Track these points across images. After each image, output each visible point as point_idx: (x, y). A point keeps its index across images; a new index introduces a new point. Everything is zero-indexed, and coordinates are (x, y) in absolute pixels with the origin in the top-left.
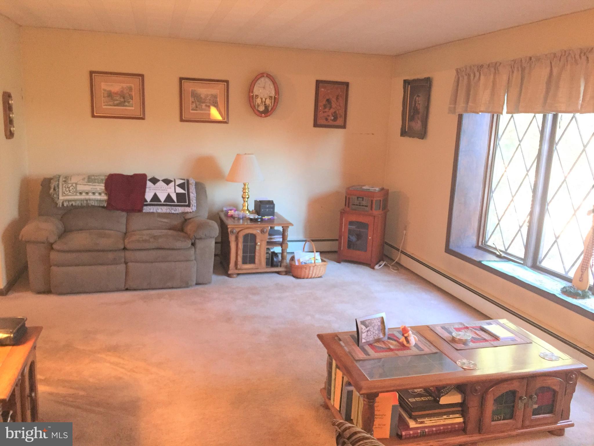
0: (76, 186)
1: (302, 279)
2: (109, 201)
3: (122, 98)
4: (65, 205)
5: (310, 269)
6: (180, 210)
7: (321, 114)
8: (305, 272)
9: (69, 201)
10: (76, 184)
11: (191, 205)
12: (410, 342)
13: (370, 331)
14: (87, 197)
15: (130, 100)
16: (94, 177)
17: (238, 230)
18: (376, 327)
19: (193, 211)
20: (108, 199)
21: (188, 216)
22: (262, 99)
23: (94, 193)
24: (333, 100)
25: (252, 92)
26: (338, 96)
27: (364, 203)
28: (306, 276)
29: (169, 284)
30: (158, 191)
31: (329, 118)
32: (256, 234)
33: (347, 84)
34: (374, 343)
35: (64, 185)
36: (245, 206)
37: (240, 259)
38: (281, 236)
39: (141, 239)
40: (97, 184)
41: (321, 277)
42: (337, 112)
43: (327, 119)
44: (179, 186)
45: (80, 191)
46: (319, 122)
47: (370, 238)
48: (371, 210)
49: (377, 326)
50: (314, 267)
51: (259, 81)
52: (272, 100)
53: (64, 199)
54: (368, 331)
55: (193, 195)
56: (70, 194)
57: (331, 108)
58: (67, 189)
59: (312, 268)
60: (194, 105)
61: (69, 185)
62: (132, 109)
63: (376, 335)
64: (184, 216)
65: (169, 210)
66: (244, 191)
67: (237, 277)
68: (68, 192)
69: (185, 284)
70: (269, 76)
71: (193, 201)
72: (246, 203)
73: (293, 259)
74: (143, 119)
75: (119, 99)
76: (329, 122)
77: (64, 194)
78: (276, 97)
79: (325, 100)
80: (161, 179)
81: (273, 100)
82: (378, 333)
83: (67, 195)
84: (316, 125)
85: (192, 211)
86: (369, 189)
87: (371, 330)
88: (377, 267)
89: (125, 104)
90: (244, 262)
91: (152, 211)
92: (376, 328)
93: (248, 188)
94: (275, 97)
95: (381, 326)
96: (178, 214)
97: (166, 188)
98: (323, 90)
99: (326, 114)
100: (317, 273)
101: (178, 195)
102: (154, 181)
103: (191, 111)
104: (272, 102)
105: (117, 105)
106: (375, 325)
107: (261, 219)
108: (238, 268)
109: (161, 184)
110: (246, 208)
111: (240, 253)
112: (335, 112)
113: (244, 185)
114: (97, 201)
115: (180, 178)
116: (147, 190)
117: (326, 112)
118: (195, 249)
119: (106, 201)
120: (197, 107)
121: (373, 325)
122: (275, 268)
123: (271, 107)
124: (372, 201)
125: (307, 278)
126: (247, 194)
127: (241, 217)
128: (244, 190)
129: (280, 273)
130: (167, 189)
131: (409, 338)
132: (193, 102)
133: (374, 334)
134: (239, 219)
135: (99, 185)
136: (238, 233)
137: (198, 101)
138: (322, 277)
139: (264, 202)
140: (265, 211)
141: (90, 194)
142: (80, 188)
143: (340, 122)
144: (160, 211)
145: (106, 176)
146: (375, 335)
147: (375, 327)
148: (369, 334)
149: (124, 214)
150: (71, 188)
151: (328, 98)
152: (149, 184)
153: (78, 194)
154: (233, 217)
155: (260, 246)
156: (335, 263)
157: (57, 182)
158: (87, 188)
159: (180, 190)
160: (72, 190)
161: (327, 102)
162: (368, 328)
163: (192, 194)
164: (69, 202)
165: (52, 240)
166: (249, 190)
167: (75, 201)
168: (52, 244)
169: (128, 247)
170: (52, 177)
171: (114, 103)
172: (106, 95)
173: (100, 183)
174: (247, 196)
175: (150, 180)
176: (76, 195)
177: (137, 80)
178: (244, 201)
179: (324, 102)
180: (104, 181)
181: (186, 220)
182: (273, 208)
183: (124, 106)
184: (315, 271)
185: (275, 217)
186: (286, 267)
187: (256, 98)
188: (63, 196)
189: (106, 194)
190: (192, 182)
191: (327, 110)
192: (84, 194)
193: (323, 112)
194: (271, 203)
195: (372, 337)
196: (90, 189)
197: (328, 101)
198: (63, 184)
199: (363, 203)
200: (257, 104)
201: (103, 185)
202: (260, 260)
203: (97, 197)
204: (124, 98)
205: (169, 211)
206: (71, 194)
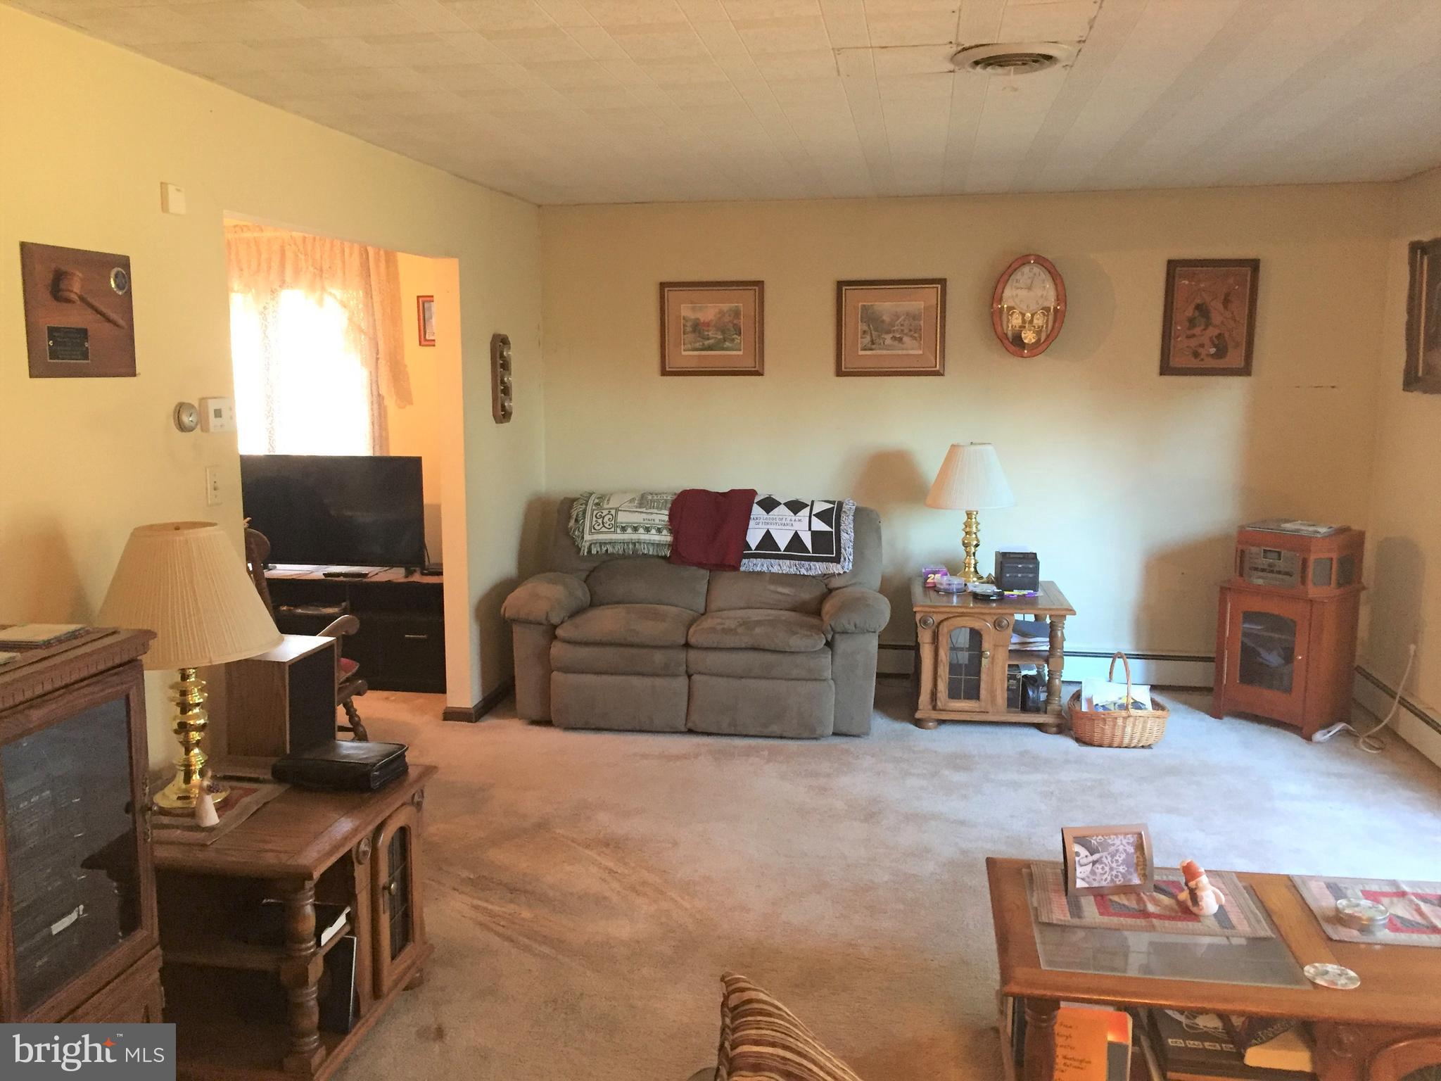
0: (616, 513)
1: (1095, 748)
2: (673, 546)
3: (719, 333)
4: (594, 551)
5: (1115, 725)
6: (818, 568)
7: (1180, 342)
8: (1103, 729)
9: (601, 544)
10: (617, 510)
11: (842, 559)
12: (1200, 903)
13: (1102, 863)
14: (635, 537)
15: (735, 336)
16: (653, 497)
17: (937, 618)
18: (1120, 857)
19: (845, 572)
20: (674, 541)
21: (835, 583)
22: (1023, 315)
23: (647, 530)
24: (1216, 306)
25: (1000, 301)
26: (1228, 296)
27: (1281, 565)
28: (1107, 742)
29: (775, 729)
30: (775, 527)
31: (1203, 351)
32: (981, 629)
33: (1254, 265)
34: (1112, 894)
35: (595, 512)
36: (969, 564)
37: (942, 687)
38: (1048, 639)
39: (719, 627)
40: (655, 511)
41: (1149, 747)
42: (1227, 335)
43: (1196, 355)
44: (818, 515)
45: (623, 525)
46: (1175, 362)
47: (1300, 658)
48: (1303, 582)
49: (1122, 853)
50: (1125, 718)
51: (1018, 275)
52: (1048, 316)
53: (592, 540)
54: (1094, 863)
55: (847, 537)
56: (604, 529)
57: (1208, 325)
58: (600, 521)
59: (1120, 722)
60: (868, 338)
61: (603, 511)
62: (737, 354)
63: (1120, 876)
64: (826, 581)
65: (795, 568)
66: (968, 530)
67: (935, 728)
68: (601, 525)
69: (807, 732)
70: (1041, 261)
71: (846, 550)
72: (973, 557)
73: (1077, 696)
74: (759, 373)
75: (715, 336)
76: (1202, 360)
77: (593, 531)
78: (1058, 308)
79: (1193, 306)
80: (783, 501)
81: (1051, 318)
82: (1127, 871)
83: (599, 532)
84: (1166, 369)
85: (842, 572)
86: (1298, 531)
87: (1104, 860)
88: (1319, 736)
89: (725, 346)
90: (954, 694)
91: (758, 569)
92: (1120, 860)
93: (978, 524)
94: (1055, 309)
95: (1135, 856)
96: (813, 577)
97: (791, 520)
98: (1187, 282)
99: (1193, 343)
100: (1137, 736)
101: (816, 535)
102: (769, 504)
103: (861, 353)
104: (1047, 321)
105: (710, 348)
106: (1117, 851)
107: (1001, 595)
108: (937, 708)
109: (782, 511)
110: (972, 569)
111: (944, 671)
112: (1219, 336)
113: (967, 514)
114: (653, 544)
115: (827, 499)
116: (752, 524)
117: (1194, 336)
118: (832, 655)
119: (669, 545)
120: (873, 342)
121: (1112, 849)
122: (1033, 715)
123: (1047, 331)
124: (1305, 562)
125: (1110, 746)
126: (974, 536)
127: (955, 590)
128: (966, 527)
129: (1044, 729)
130: (793, 522)
131: (1199, 893)
132: (864, 332)
133: (1114, 873)
134: (949, 593)
135: (658, 512)
136: (938, 627)
137: (876, 330)
138: (1151, 748)
139: (1012, 556)
140: (1015, 576)
141: (641, 530)
142: (623, 518)
143: (1235, 358)
144: (775, 569)
145: (675, 494)
146: (1117, 876)
147: (1118, 855)
148: (1100, 871)
149: (705, 573)
150: (606, 519)
151: (1198, 301)
152: (757, 511)
153: (619, 531)
154: (936, 589)
155: (993, 658)
156: (1207, 717)
157: (584, 506)
158: (637, 518)
159: (819, 526)
160: (609, 523)
161: (1196, 311)
162: (1096, 856)
163: (845, 535)
164: (601, 547)
165: (555, 620)
166: (979, 527)
167: (612, 543)
168: (555, 627)
169: (692, 640)
170: (577, 496)
171: (703, 344)
172: (689, 329)
173: (661, 509)
174: (975, 543)
175: (760, 504)
176: (615, 532)
177: (749, 295)
178: (968, 554)
179: (1190, 312)
180: (669, 505)
181: (830, 591)
182: (1036, 570)
183: (723, 349)
184: (1129, 730)
185: (1040, 593)
186: (1059, 714)
187: (1008, 314)
188: (591, 533)
189: (671, 531)
190: (849, 507)
191: (1197, 331)
192: (629, 530)
193: (1188, 337)
194: (1031, 558)
195: (1106, 879)
196: (642, 521)
197: (1202, 309)
198: (594, 510)
199: (1279, 566)
200: (1012, 326)
201: (667, 512)
202: (992, 693)
203: (654, 537)
204: (723, 332)
205: (795, 570)
206: (607, 530)
